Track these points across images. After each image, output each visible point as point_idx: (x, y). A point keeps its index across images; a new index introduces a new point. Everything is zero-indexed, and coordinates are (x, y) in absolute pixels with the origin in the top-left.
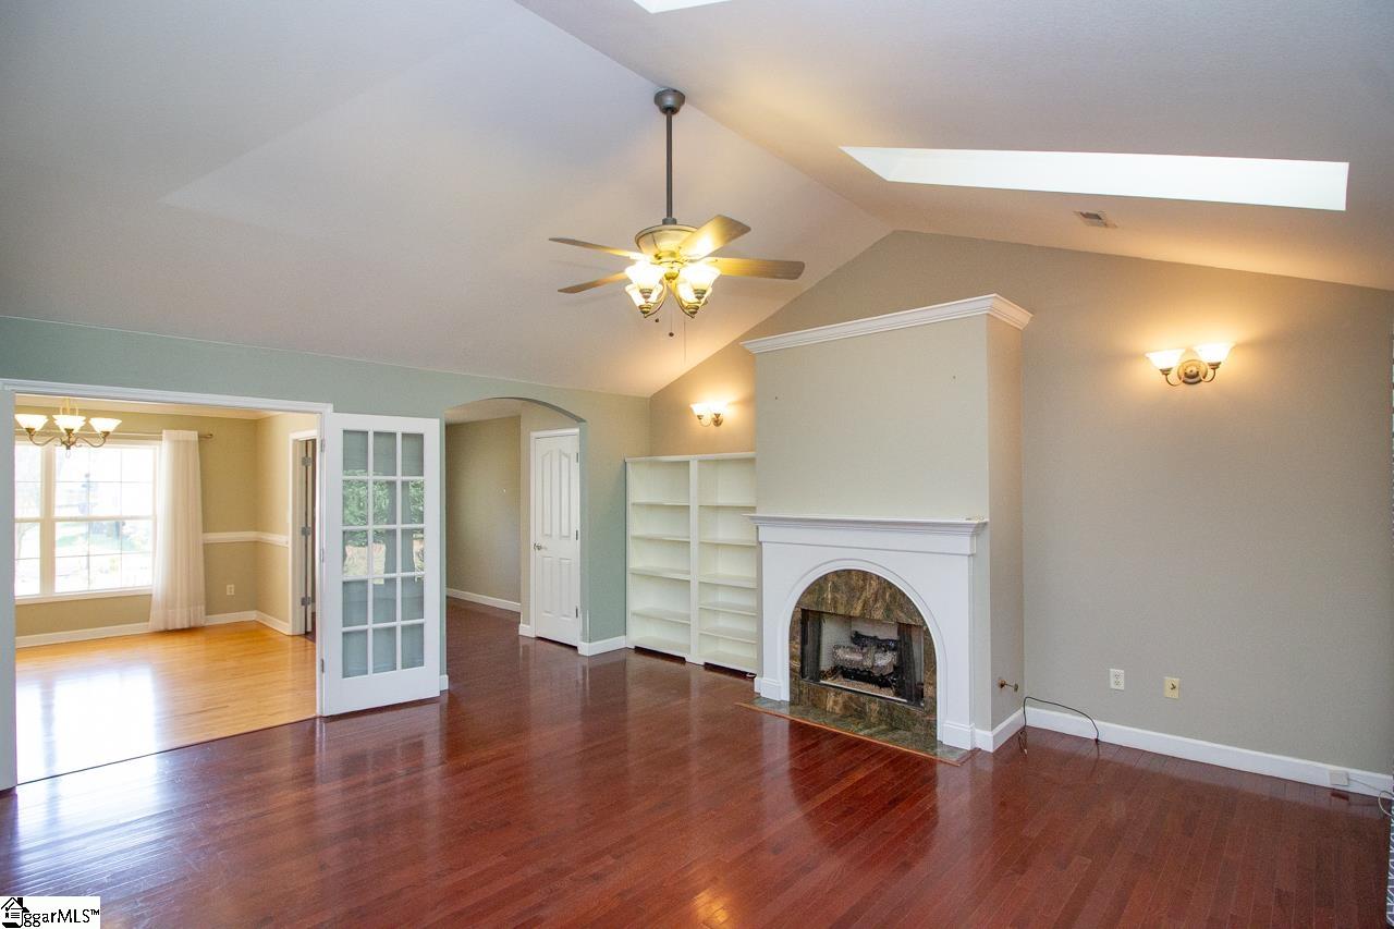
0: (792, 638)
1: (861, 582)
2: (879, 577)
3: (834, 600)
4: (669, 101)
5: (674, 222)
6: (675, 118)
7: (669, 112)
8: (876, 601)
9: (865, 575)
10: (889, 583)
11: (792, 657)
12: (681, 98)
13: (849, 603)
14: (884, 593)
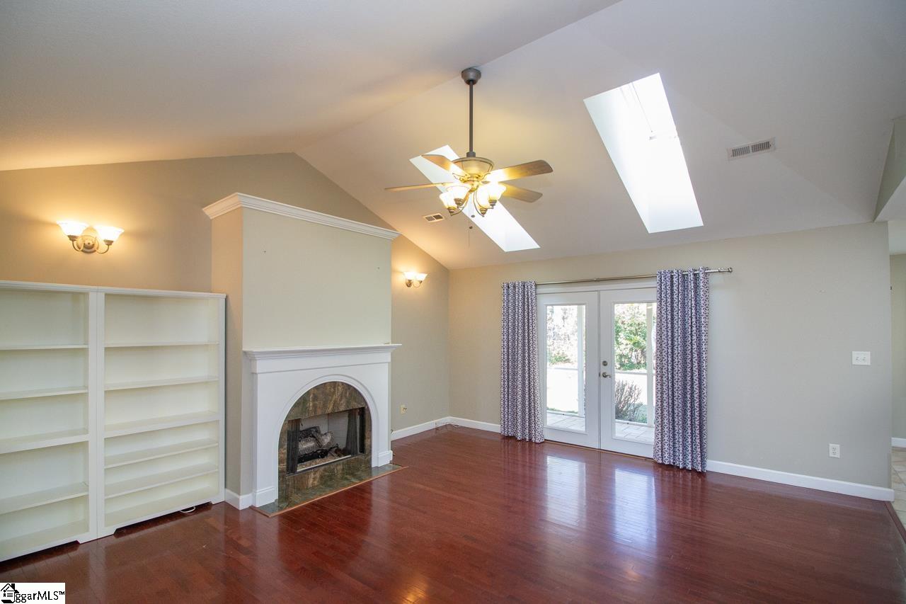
0: (281, 446)
1: (332, 390)
2: (343, 383)
3: (315, 406)
4: (471, 75)
5: (474, 155)
6: (474, 87)
7: (471, 83)
8: (340, 400)
9: (334, 384)
10: (349, 385)
11: (280, 462)
12: (479, 74)
13: (325, 406)
14: (346, 393)
